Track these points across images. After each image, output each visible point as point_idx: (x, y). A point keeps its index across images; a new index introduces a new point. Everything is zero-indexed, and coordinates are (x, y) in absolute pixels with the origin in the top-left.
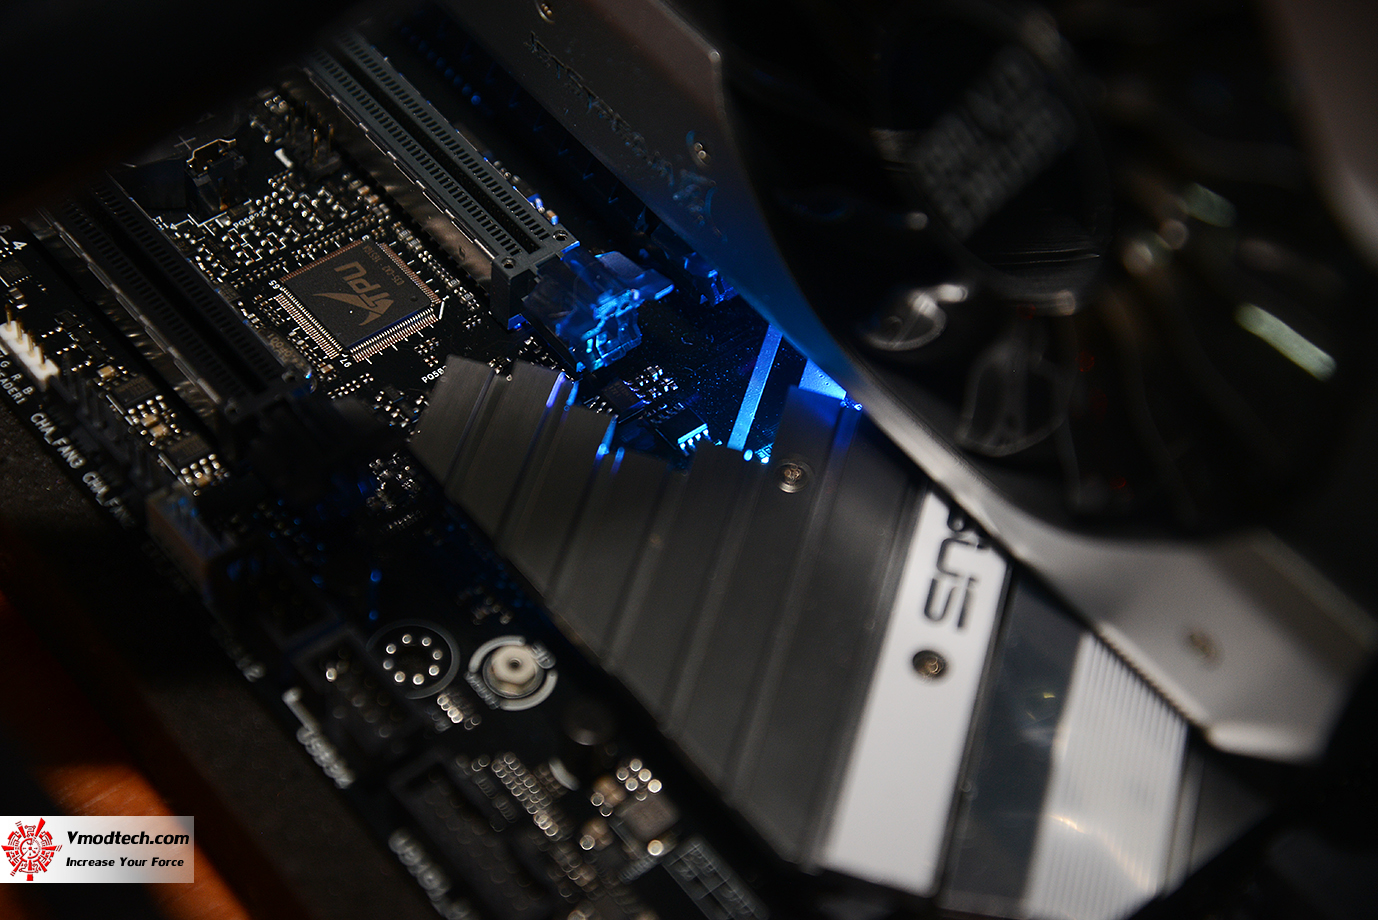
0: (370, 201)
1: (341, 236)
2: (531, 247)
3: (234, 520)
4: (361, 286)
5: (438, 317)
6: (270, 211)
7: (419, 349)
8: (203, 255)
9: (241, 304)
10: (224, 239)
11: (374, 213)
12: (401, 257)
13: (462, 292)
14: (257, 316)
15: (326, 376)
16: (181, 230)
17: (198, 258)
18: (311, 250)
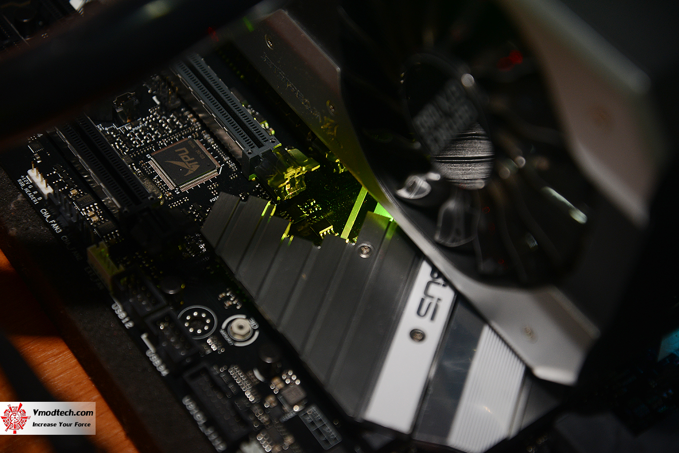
0: (192, 121)
1: (179, 136)
2: (260, 145)
3: (125, 259)
4: (186, 158)
5: (218, 173)
6: (149, 124)
7: (210, 187)
8: (119, 142)
9: (133, 164)
10: (128, 135)
11: (194, 126)
12: (204, 146)
13: (230, 163)
14: (140, 170)
15: (168, 197)
16: (110, 131)
17: (116, 143)
18: (165, 142)
